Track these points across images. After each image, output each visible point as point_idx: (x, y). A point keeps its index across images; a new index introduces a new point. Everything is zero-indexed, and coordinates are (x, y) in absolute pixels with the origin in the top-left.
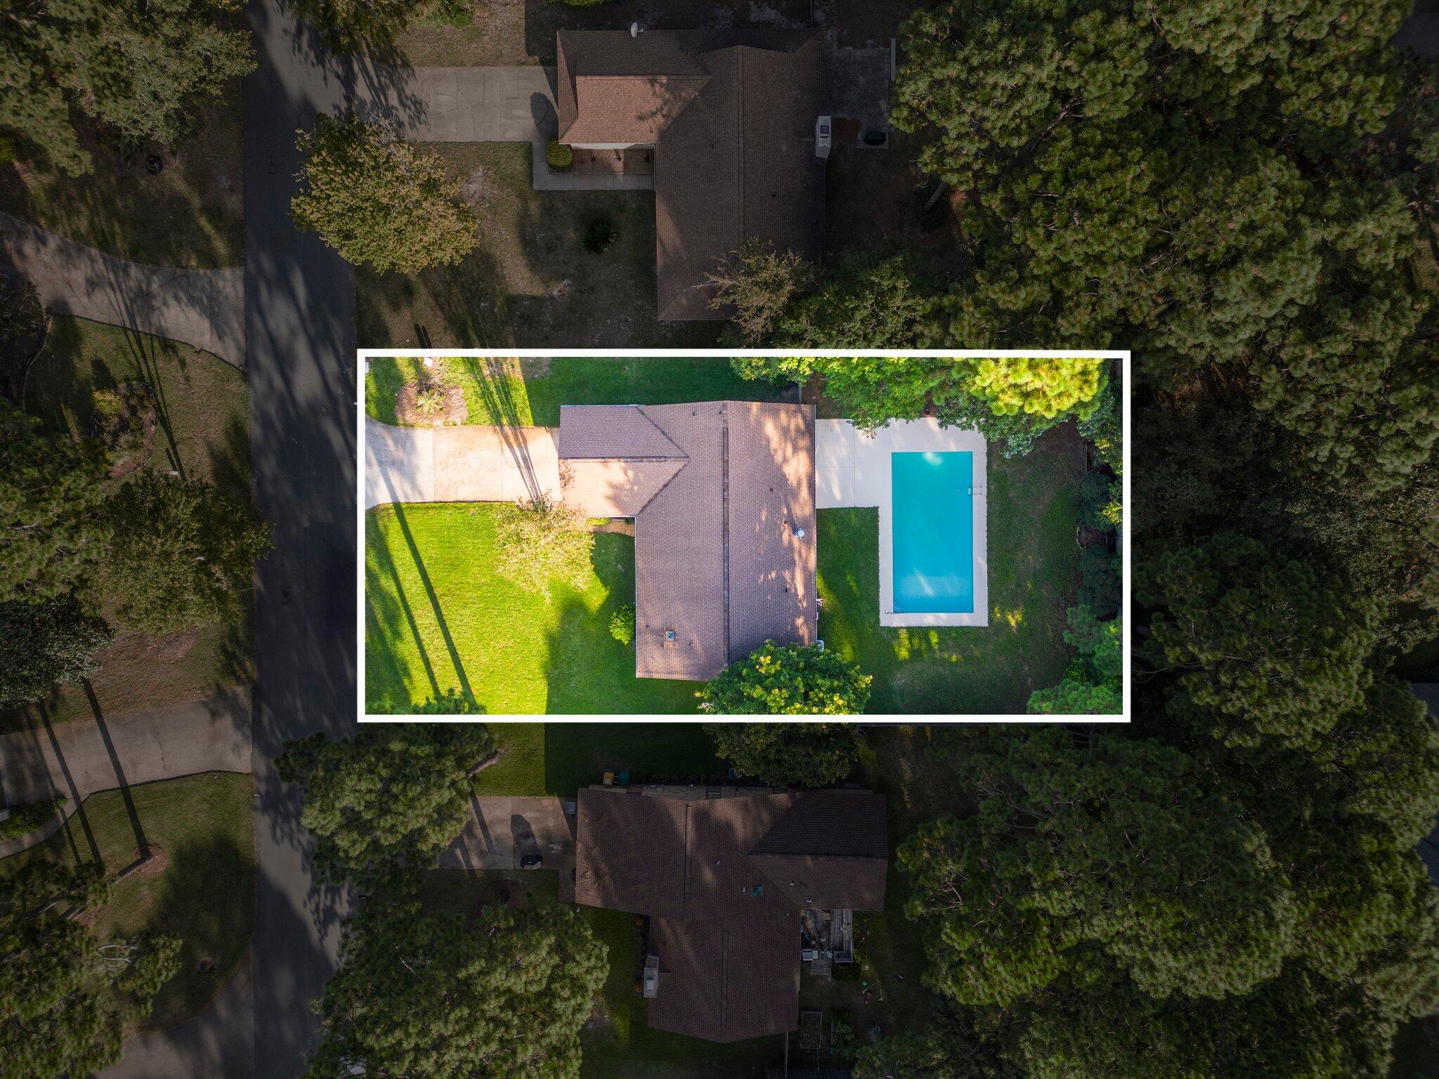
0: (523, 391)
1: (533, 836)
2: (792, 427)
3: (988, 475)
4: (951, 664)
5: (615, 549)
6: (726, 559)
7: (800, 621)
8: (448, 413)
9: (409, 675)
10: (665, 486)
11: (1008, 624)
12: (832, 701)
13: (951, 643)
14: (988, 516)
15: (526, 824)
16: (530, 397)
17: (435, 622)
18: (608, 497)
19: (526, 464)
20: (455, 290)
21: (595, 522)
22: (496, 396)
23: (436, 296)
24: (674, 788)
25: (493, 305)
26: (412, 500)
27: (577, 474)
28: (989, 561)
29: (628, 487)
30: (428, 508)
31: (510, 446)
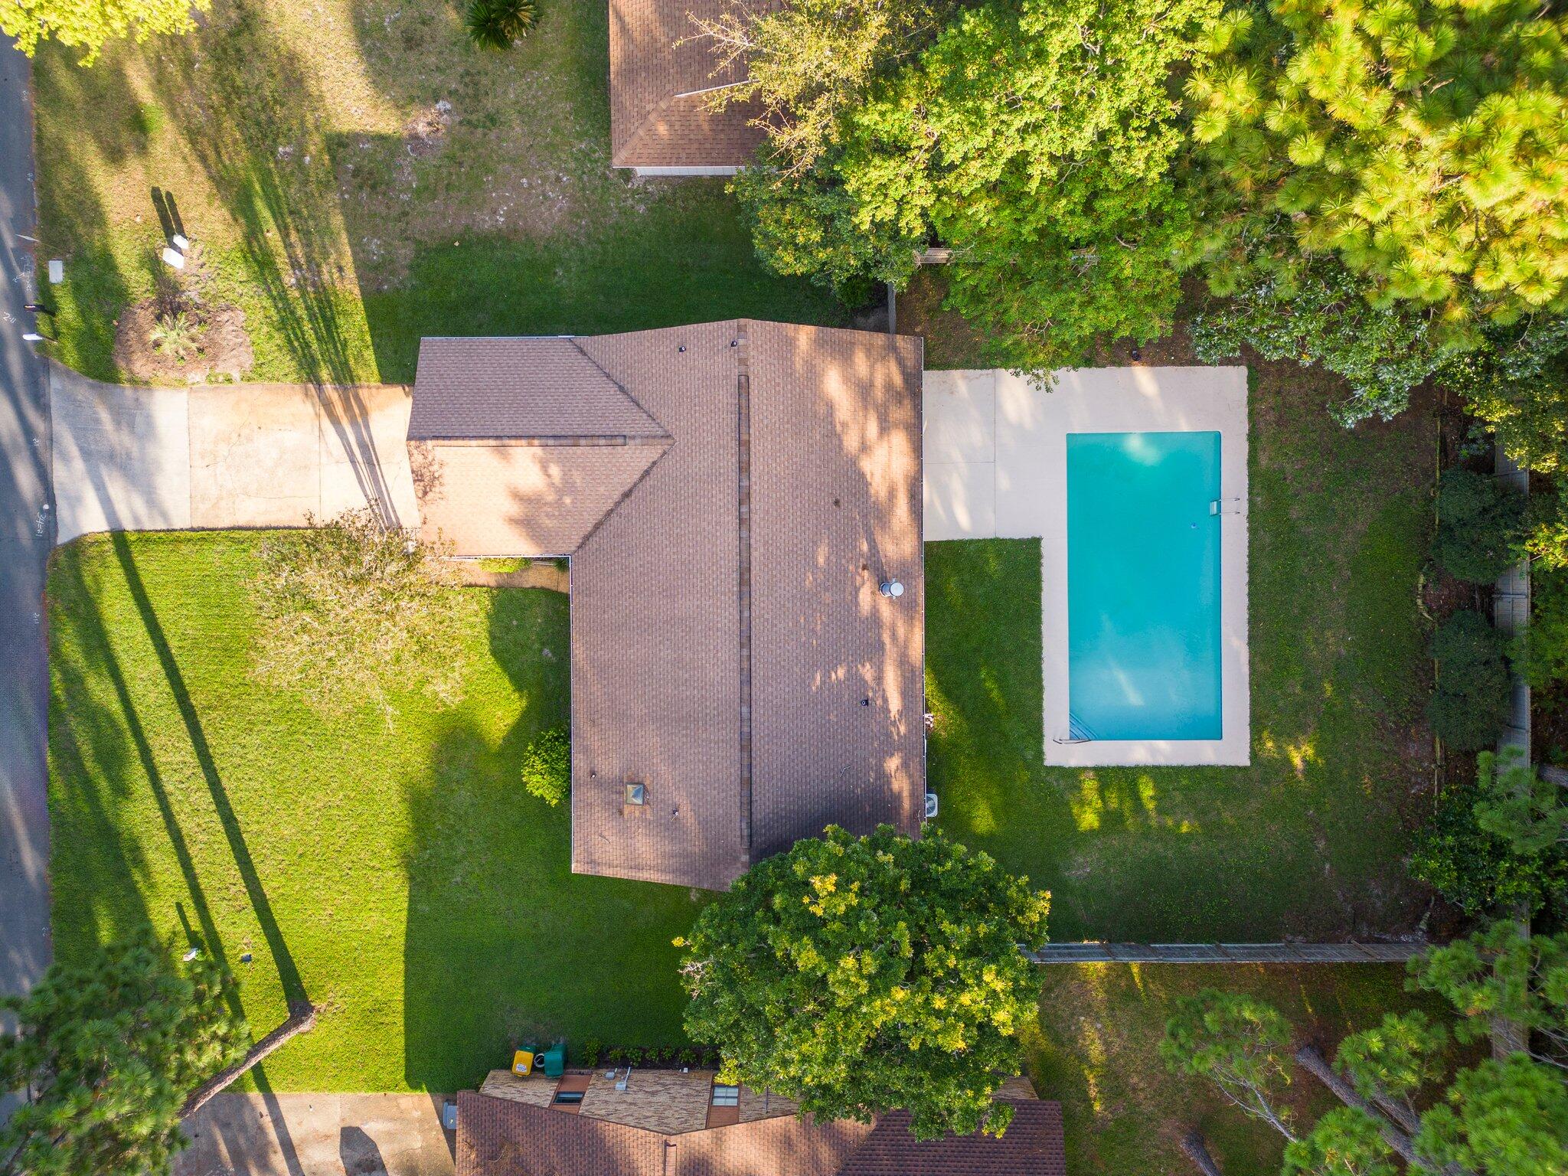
0: (360, 318)
1: (383, 1167)
2: (879, 381)
3: (1252, 476)
4: (1179, 837)
5: (537, 618)
6: (746, 640)
7: (893, 764)
8: (215, 358)
9: (140, 862)
10: (627, 495)
11: (1287, 761)
12: (979, 979)
13: (1178, 797)
14: (1251, 556)
15: (369, 1144)
16: (372, 329)
17: (193, 760)
18: (513, 521)
19: (366, 457)
20: (228, 124)
21: (495, 568)
22: (307, 326)
23: (193, 135)
24: (649, 1076)
25: (302, 152)
26: (148, 526)
27: (446, 471)
28: (1252, 640)
29: (551, 498)
30: (178, 541)
31: (335, 421)
